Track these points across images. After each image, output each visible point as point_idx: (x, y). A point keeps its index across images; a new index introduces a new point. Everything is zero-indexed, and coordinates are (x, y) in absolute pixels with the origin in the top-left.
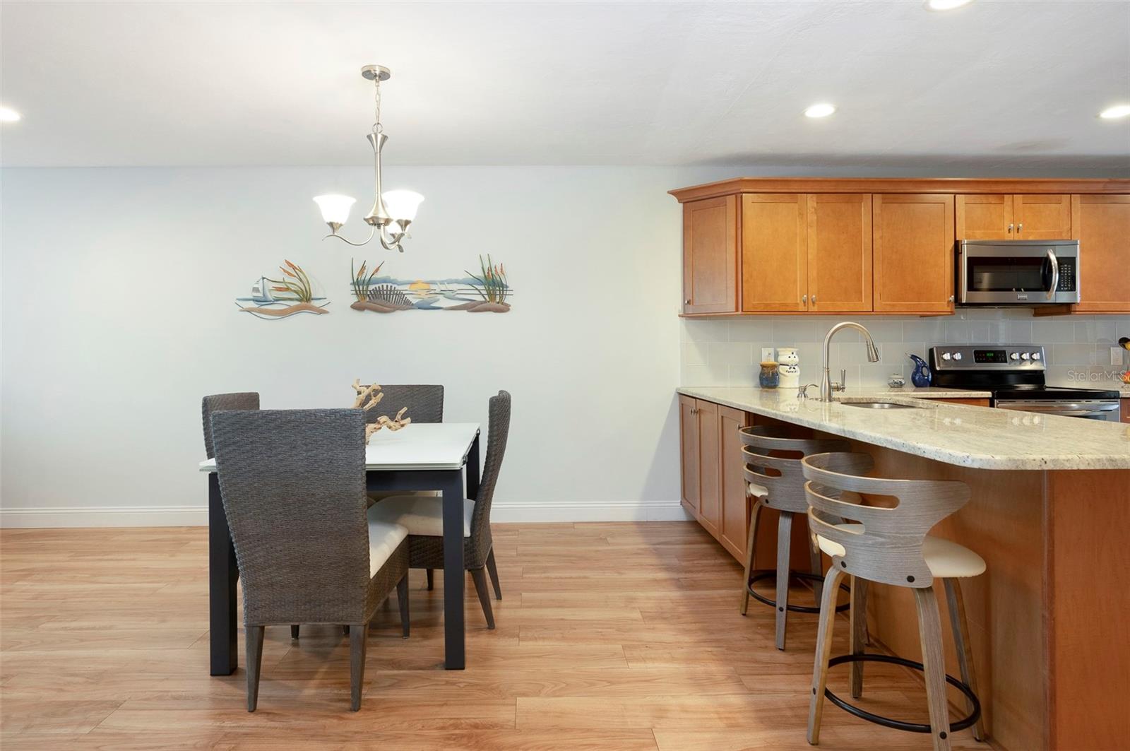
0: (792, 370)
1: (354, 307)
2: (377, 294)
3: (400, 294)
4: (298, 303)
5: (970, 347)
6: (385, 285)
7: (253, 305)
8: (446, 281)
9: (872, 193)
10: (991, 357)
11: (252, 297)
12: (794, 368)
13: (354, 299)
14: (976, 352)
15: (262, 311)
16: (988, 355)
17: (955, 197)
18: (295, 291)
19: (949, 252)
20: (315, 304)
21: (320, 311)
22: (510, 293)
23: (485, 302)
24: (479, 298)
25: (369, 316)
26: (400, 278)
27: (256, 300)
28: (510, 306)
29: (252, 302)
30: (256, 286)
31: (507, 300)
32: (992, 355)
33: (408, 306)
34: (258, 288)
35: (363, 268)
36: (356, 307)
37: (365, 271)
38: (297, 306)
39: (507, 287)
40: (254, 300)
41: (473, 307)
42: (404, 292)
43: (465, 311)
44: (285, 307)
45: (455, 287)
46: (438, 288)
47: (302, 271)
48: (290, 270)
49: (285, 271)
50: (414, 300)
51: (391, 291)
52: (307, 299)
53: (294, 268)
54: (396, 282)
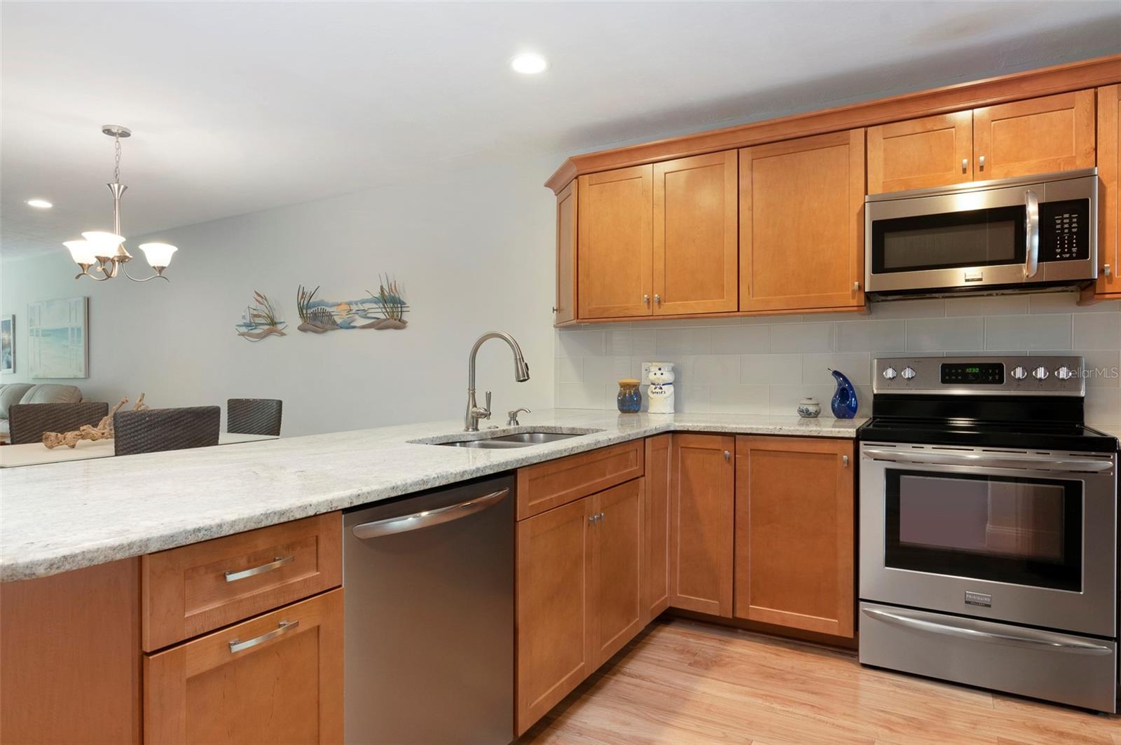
0: (658, 390)
2: (315, 316)
3: (330, 315)
4: (268, 327)
5: (932, 359)
6: (319, 308)
7: (244, 330)
8: (359, 301)
9: (738, 148)
10: (974, 374)
11: (242, 324)
12: (661, 388)
13: (300, 322)
14: (944, 367)
15: (250, 335)
16: (969, 370)
17: (866, 133)
18: (266, 317)
19: (855, 217)
20: (280, 327)
21: (282, 334)
22: (407, 309)
23: (387, 319)
24: (382, 316)
25: (311, 337)
26: (330, 300)
27: (246, 325)
28: (407, 322)
30: (244, 314)
31: (405, 317)
32: (976, 370)
33: (335, 326)
34: (245, 316)
35: (303, 294)
36: (301, 329)
37: (305, 297)
38: (269, 329)
39: (404, 303)
40: (245, 326)
41: (379, 325)
42: (332, 314)
43: (373, 329)
44: (262, 331)
45: (366, 306)
46: (354, 308)
47: (266, 300)
48: (259, 299)
49: (257, 300)
50: (339, 321)
51: (323, 313)
52: (273, 323)
53: (262, 298)
54: (327, 305)
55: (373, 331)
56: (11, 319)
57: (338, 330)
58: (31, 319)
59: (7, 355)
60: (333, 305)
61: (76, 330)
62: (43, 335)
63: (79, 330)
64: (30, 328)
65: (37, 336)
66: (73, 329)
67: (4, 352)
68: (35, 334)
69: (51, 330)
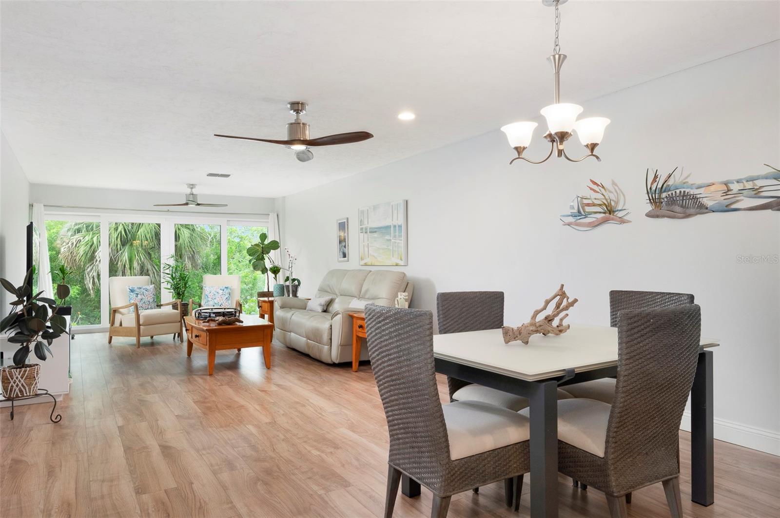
1: (649, 215)
2: (672, 201)
3: (695, 198)
4: (603, 215)
6: (678, 191)
7: (571, 219)
8: (745, 179)
13: (649, 208)
15: (579, 225)
18: (600, 205)
20: (618, 215)
21: (622, 221)
25: (665, 223)
26: (695, 181)
27: (575, 215)
29: (571, 217)
30: (572, 204)
33: (702, 209)
34: (573, 206)
35: (656, 177)
36: (651, 215)
37: (657, 180)
38: (603, 218)
40: (572, 216)
41: (778, 205)
42: (698, 196)
44: (595, 219)
45: (759, 183)
46: (735, 187)
47: (603, 187)
48: (595, 187)
49: (591, 189)
50: (709, 203)
51: (683, 196)
52: (610, 210)
53: (598, 185)
54: (691, 186)
55: (769, 212)
56: (345, 221)
57: (711, 213)
58: (361, 220)
59: (343, 248)
60: (699, 187)
61: (397, 227)
62: (371, 232)
63: (400, 226)
64: (360, 227)
65: (366, 233)
66: (395, 226)
67: (341, 245)
68: (364, 231)
69: (377, 228)
